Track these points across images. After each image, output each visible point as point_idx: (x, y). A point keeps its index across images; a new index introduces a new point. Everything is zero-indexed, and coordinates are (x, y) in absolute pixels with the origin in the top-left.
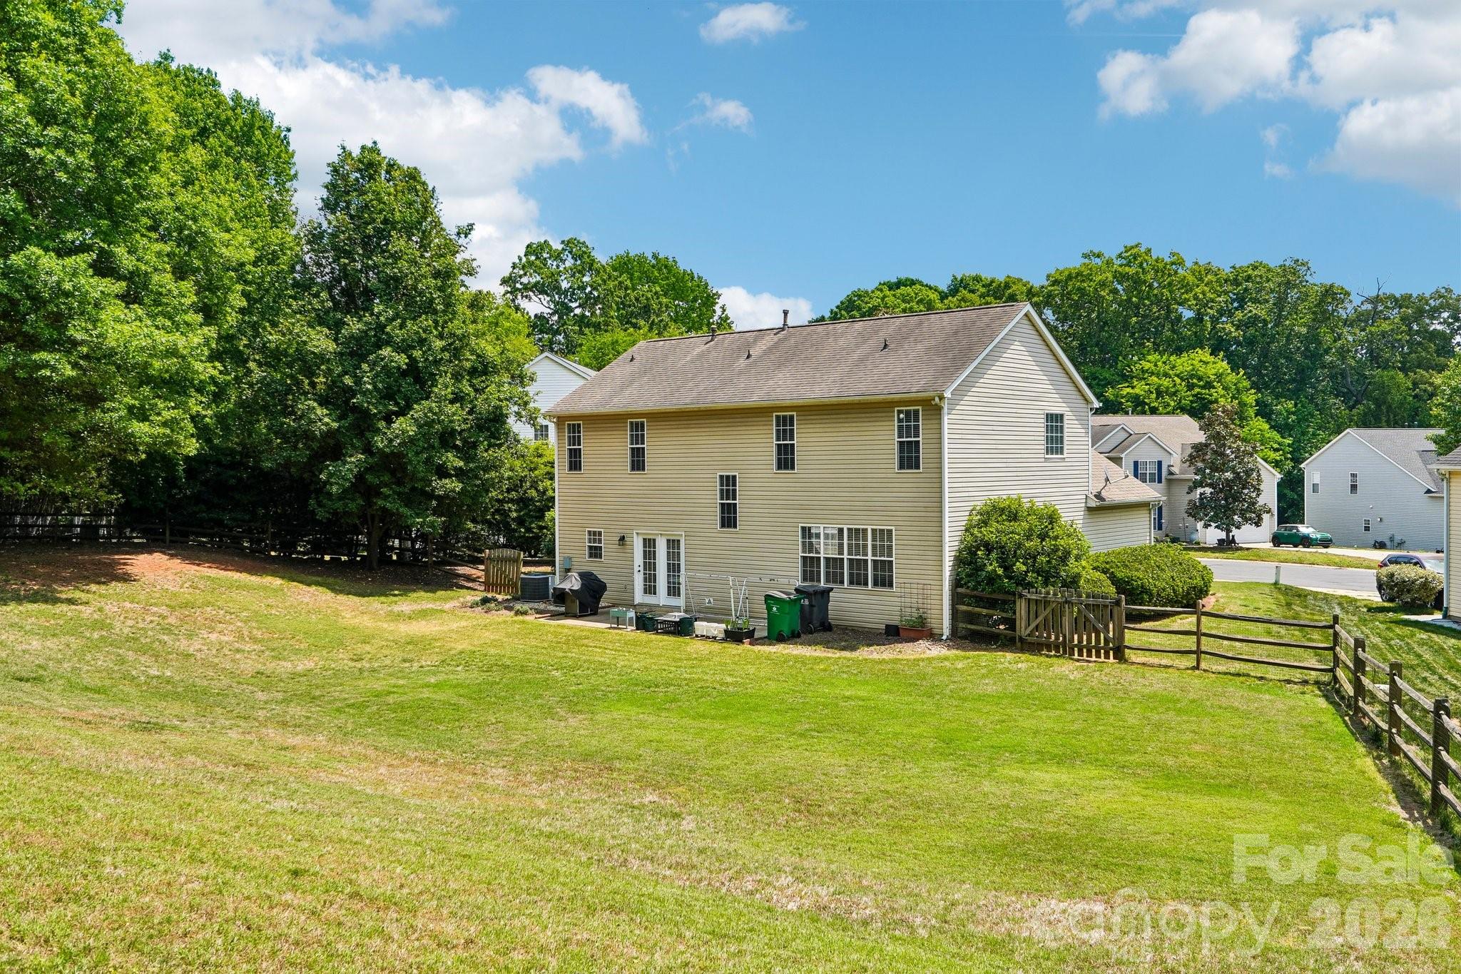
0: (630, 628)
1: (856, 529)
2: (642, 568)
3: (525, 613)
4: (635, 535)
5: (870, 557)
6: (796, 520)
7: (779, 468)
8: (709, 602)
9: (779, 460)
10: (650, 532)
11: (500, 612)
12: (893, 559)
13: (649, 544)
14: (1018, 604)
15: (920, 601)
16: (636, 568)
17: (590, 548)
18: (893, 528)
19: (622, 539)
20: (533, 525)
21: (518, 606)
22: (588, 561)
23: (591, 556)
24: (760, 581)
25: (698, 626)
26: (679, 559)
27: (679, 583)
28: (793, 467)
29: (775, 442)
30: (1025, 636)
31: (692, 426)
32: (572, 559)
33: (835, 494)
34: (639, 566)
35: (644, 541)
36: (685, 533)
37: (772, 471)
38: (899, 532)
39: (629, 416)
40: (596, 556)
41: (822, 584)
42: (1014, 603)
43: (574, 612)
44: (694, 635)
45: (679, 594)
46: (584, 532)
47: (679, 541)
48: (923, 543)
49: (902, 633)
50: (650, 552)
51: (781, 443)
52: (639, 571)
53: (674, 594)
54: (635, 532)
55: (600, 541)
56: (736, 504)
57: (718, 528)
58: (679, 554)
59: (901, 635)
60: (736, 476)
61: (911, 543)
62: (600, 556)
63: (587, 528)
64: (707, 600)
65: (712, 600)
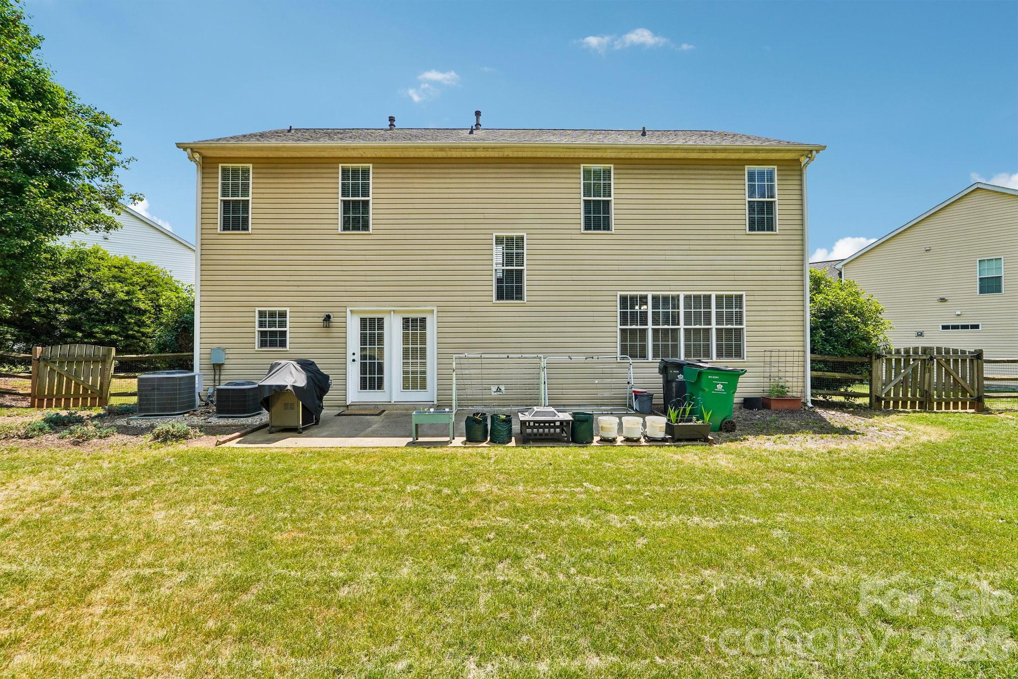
0: (458, 442)
1: (696, 297)
2: (358, 357)
3: (184, 436)
4: (348, 313)
5: (714, 326)
6: (613, 288)
7: (587, 228)
8: (499, 390)
9: (587, 220)
10: (371, 310)
11: (110, 440)
12: (744, 326)
13: (372, 327)
14: (875, 365)
15: (782, 369)
16: (350, 357)
17: (263, 334)
18: (744, 293)
19: (328, 318)
21: (164, 424)
22: (258, 353)
23: (263, 344)
24: (569, 361)
25: (607, 423)
26: (423, 341)
27: (424, 372)
28: (607, 227)
29: (583, 198)
30: (884, 396)
31: (451, 176)
32: (227, 351)
33: (668, 258)
34: (354, 354)
35: (363, 321)
36: (435, 309)
37: (577, 232)
38: (752, 298)
39: (341, 160)
40: (273, 344)
41: (650, 359)
42: (871, 363)
43: (293, 424)
44: (596, 439)
45: (423, 387)
46: (251, 314)
47: (423, 320)
48: (779, 308)
49: (774, 405)
50: (372, 336)
51: (592, 198)
52: (354, 360)
53: (414, 387)
54: (348, 309)
55: (283, 324)
56: (522, 271)
57: (494, 301)
58: (423, 337)
59: (773, 407)
60: (522, 238)
61: (765, 308)
62: (283, 344)
63: (257, 309)
64: (494, 389)
65: (502, 388)
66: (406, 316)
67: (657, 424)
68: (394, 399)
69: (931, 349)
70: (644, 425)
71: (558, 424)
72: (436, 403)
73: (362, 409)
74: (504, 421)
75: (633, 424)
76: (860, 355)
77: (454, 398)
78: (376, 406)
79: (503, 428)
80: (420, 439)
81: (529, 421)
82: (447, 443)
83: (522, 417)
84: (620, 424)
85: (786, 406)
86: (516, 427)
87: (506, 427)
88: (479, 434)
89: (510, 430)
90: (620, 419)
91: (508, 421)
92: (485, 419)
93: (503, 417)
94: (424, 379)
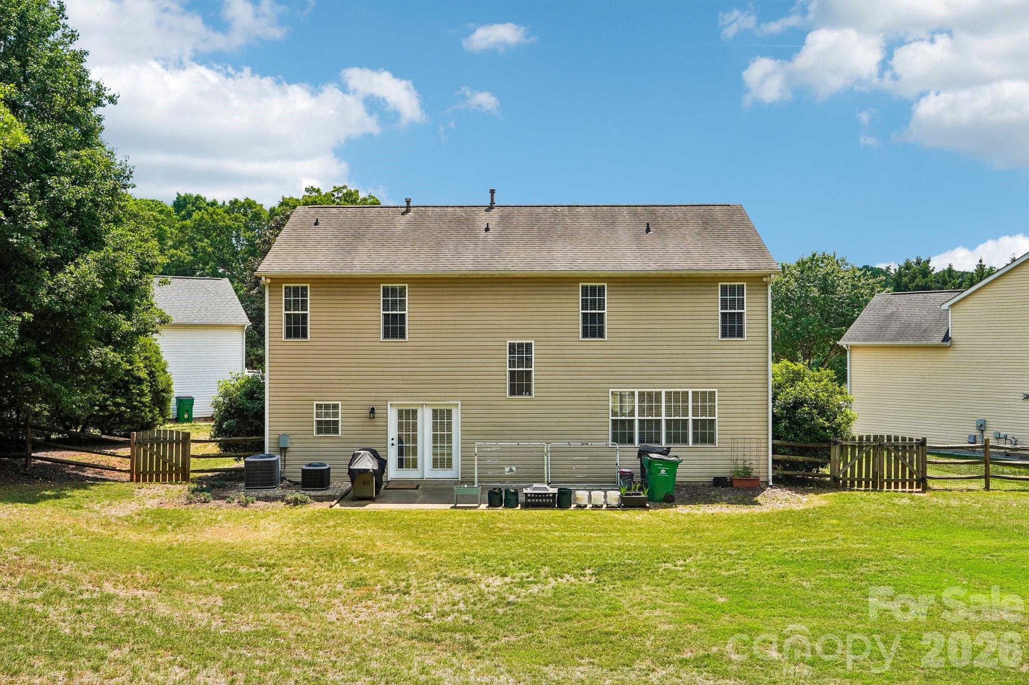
0: (484, 506)
1: (675, 393)
2: (395, 442)
3: (306, 502)
4: (389, 405)
5: (690, 417)
6: (607, 386)
7: (584, 336)
8: (511, 470)
9: (584, 329)
12: (716, 418)
13: (408, 417)
14: (833, 450)
15: (747, 453)
16: (390, 442)
17: (319, 423)
18: (716, 390)
19: (373, 409)
20: (108, 403)
22: (315, 438)
23: (319, 431)
24: (569, 446)
25: (581, 495)
26: (450, 429)
27: (450, 454)
28: (601, 335)
29: (581, 311)
30: (841, 476)
31: (472, 293)
32: (291, 437)
33: (652, 360)
34: (393, 439)
35: (400, 412)
36: (459, 403)
37: (576, 339)
38: (723, 394)
39: (381, 281)
40: (327, 431)
41: (637, 445)
42: (829, 449)
43: (368, 494)
44: (573, 506)
45: (449, 466)
46: (310, 407)
47: (449, 412)
48: (747, 403)
49: (735, 484)
50: (408, 424)
51: (589, 311)
52: (393, 444)
53: (442, 466)
54: (389, 403)
55: (336, 415)
56: (530, 371)
57: (508, 396)
58: (450, 424)
59: (735, 485)
60: (531, 344)
61: (734, 402)
62: (336, 431)
63: (315, 403)
64: (507, 469)
65: (514, 469)
66: (435, 408)
67: (614, 496)
68: (426, 476)
69: (882, 437)
70: (605, 497)
71: (551, 495)
72: (460, 479)
73: (401, 484)
74: (513, 493)
75: (598, 496)
76: (820, 441)
77: (476, 476)
78: (411, 482)
79: (512, 498)
80: (458, 505)
81: (531, 494)
82: (476, 507)
83: (525, 491)
84: (590, 497)
85: (746, 484)
86: (522, 498)
87: (515, 497)
88: (498, 501)
89: (517, 499)
90: (605, 493)
91: (516, 493)
92: (501, 492)
93: (513, 491)
94: (450, 461)
